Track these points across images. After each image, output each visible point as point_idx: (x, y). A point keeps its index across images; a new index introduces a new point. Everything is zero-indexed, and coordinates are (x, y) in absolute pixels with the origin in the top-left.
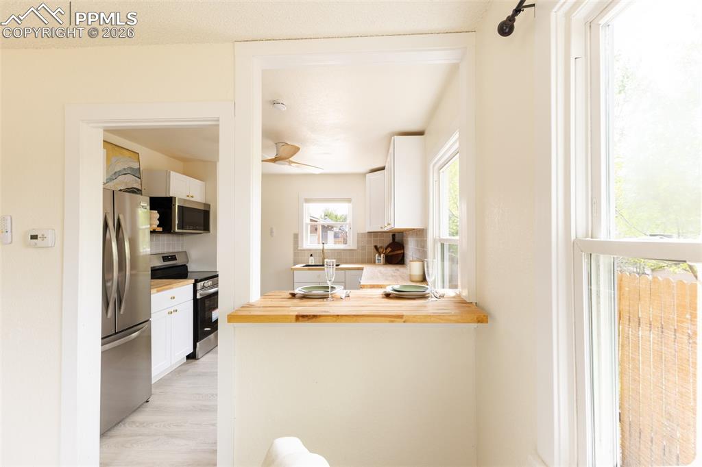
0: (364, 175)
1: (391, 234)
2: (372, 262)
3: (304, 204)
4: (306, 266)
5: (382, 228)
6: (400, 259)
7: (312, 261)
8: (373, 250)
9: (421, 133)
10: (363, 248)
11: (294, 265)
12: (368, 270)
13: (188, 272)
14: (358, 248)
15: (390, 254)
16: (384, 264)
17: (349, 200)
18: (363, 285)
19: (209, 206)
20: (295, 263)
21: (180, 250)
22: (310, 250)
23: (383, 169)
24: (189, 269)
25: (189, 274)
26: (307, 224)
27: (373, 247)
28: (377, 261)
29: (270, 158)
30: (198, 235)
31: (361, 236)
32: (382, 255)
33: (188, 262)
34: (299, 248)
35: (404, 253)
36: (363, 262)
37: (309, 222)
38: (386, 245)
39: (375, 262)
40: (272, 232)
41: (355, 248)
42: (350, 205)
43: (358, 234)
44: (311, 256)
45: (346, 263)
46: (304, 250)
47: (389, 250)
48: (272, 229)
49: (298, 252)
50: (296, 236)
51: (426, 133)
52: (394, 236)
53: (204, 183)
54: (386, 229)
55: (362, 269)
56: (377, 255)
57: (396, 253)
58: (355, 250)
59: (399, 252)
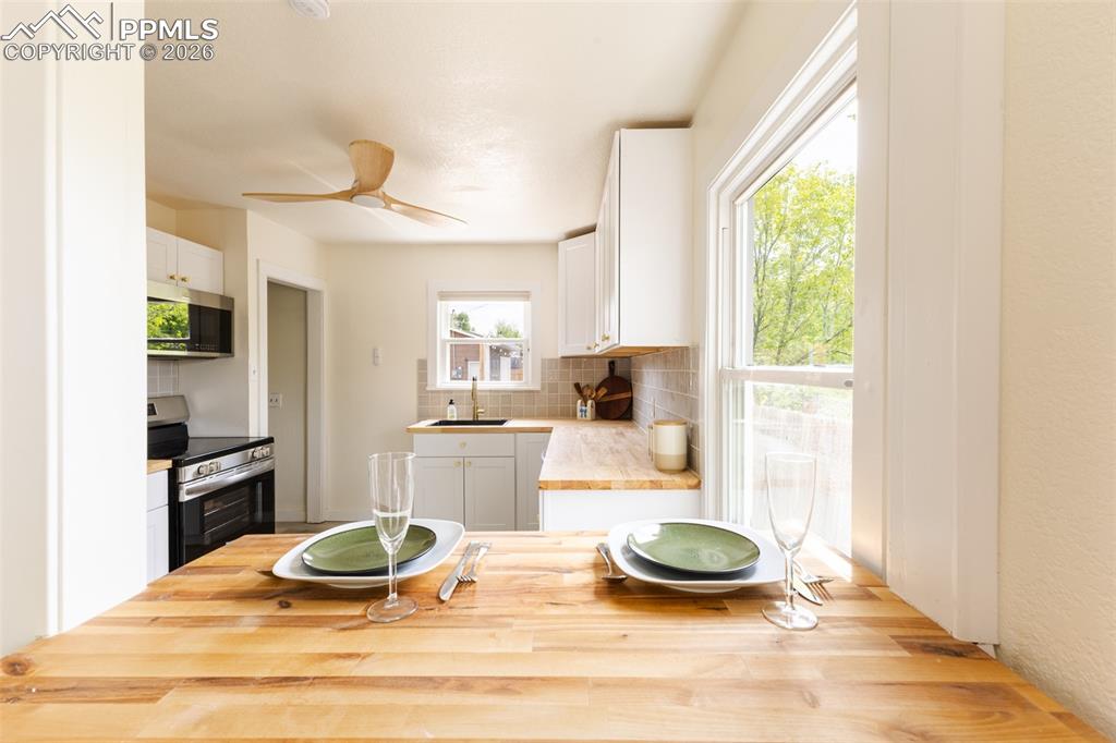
0: (555, 245)
1: (607, 361)
2: (569, 415)
3: (439, 303)
4: (441, 423)
5: (589, 348)
6: (625, 408)
7: (452, 414)
8: (573, 392)
9: (683, 123)
10: (553, 388)
11: (419, 421)
12: (562, 432)
13: (188, 438)
14: (543, 388)
15: (607, 399)
16: (593, 420)
17: (526, 295)
18: (546, 482)
19: (232, 300)
20: (421, 417)
21: (172, 393)
22: (449, 392)
23: (592, 229)
24: (191, 433)
25: (190, 442)
26: (444, 342)
27: (572, 387)
28: (579, 414)
29: (338, 190)
30: (210, 361)
31: (548, 364)
32: (590, 402)
33: (188, 417)
34: (428, 389)
35: (632, 397)
36: (552, 415)
37: (447, 336)
38: (596, 382)
39: (575, 415)
40: (375, 356)
41: (537, 387)
42: (528, 303)
43: (543, 360)
44: (451, 403)
45: (520, 416)
46: (438, 392)
47: (603, 391)
48: (375, 350)
49: (425, 395)
50: (422, 365)
51: (697, 121)
52: (612, 364)
53: (220, 253)
54: (597, 351)
55: (549, 431)
56: (579, 401)
57: (617, 397)
58: (538, 392)
59: (623, 396)
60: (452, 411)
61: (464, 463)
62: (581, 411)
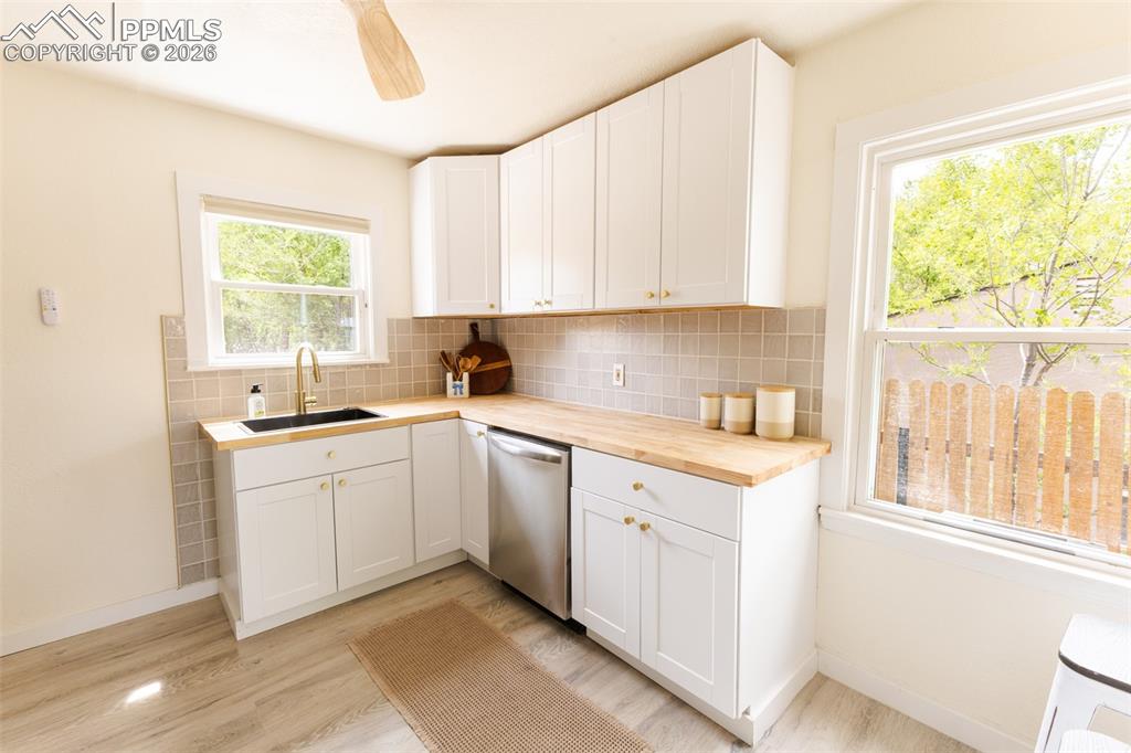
1: (467, 322)
3: (203, 215)
7: (259, 409)
8: (437, 363)
10: (406, 359)
14: (391, 360)
16: (470, 397)
17: (362, 224)
22: (243, 372)
28: (451, 391)
31: (397, 326)
32: (461, 375)
34: (191, 368)
35: (509, 367)
38: (457, 348)
39: (444, 393)
40: (44, 308)
41: (383, 359)
43: (390, 321)
44: (255, 390)
47: (474, 359)
48: (42, 296)
49: (183, 379)
50: (173, 326)
52: (474, 327)
55: (454, 416)
56: (450, 376)
57: (490, 367)
58: (383, 365)
59: (498, 365)
60: (258, 404)
61: (332, 483)
62: (455, 387)
